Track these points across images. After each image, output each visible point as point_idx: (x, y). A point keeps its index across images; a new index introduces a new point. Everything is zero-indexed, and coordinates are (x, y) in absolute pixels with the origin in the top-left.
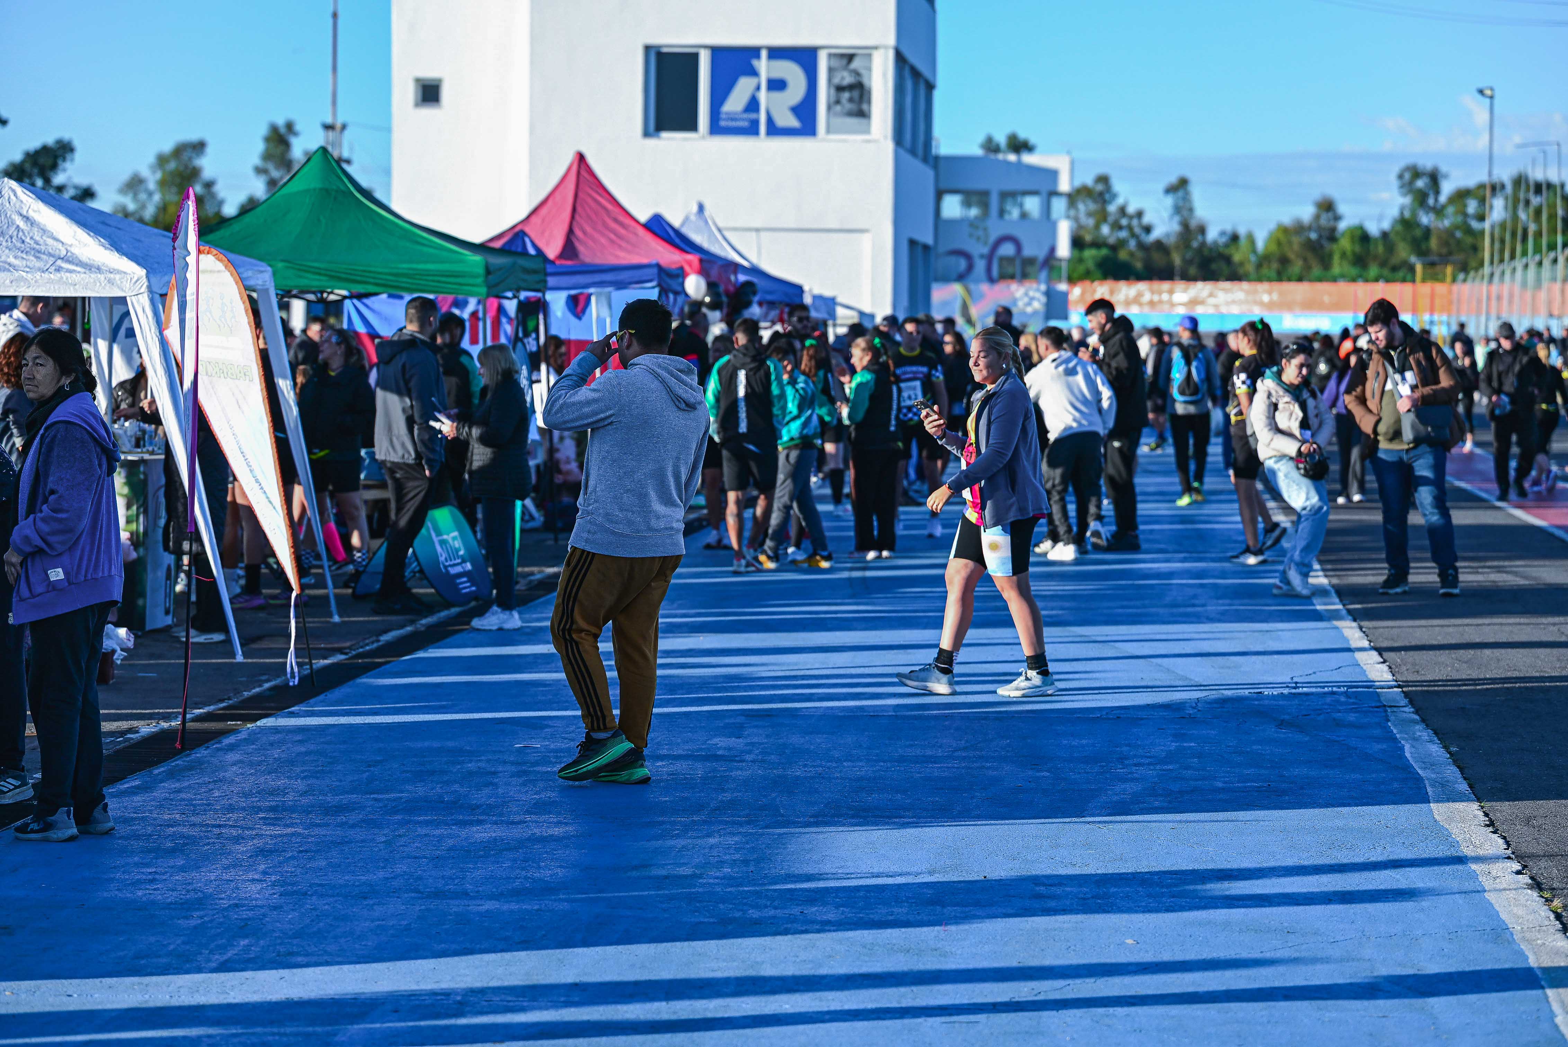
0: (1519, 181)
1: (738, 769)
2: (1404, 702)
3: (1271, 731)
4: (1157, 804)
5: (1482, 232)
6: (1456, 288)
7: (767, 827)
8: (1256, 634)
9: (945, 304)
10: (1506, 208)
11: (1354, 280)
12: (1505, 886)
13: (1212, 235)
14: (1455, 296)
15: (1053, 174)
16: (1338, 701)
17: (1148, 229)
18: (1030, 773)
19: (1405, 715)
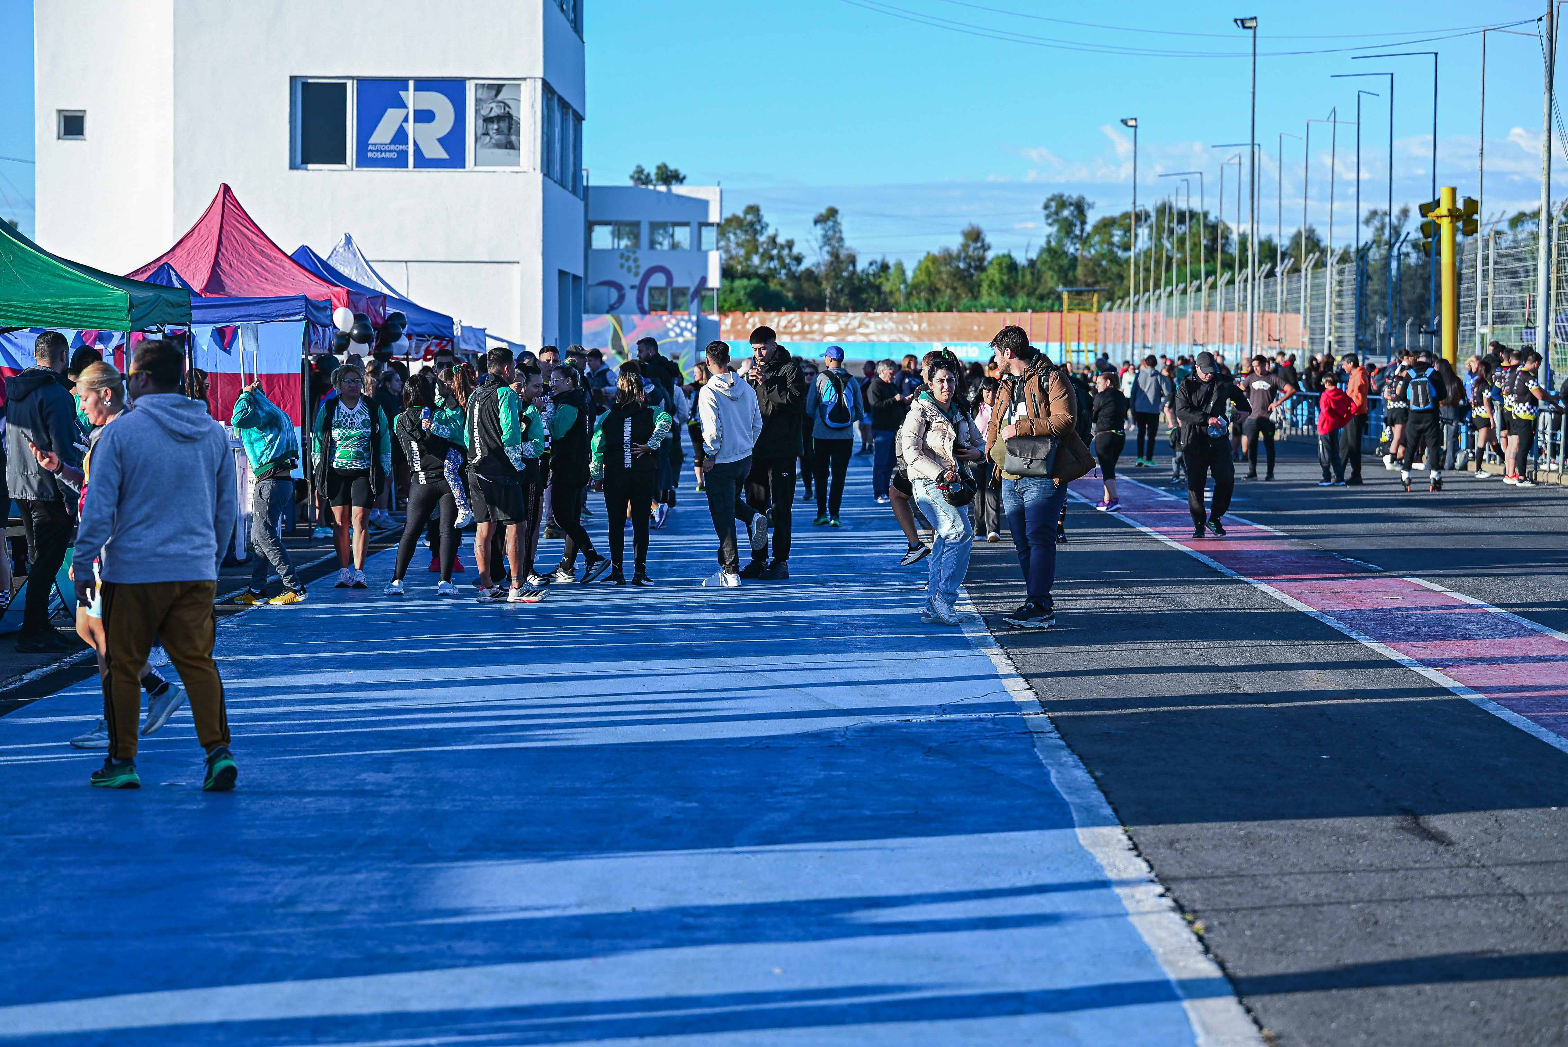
0: (1163, 210)
1: (386, 804)
2: (1051, 727)
3: (919, 758)
4: (805, 833)
5: (1128, 261)
6: (1101, 316)
7: (415, 862)
8: (904, 662)
9: (596, 335)
10: (1150, 238)
11: (1002, 310)
12: (1147, 909)
13: (861, 265)
14: (1101, 326)
15: (704, 204)
16: (985, 728)
17: (799, 260)
18: (679, 804)
19: (1051, 741)
